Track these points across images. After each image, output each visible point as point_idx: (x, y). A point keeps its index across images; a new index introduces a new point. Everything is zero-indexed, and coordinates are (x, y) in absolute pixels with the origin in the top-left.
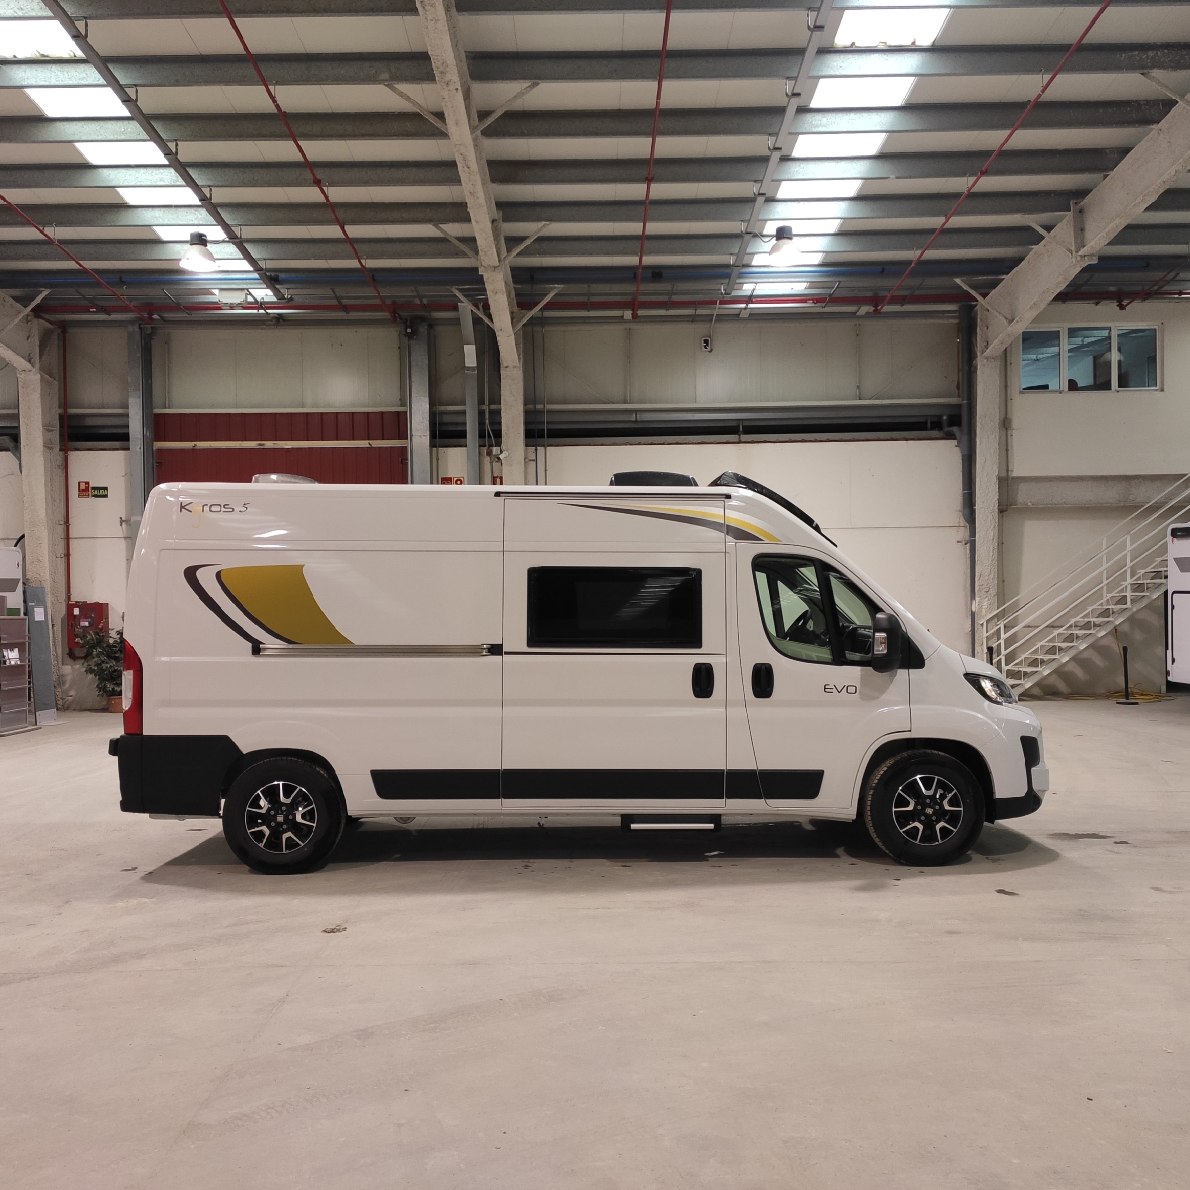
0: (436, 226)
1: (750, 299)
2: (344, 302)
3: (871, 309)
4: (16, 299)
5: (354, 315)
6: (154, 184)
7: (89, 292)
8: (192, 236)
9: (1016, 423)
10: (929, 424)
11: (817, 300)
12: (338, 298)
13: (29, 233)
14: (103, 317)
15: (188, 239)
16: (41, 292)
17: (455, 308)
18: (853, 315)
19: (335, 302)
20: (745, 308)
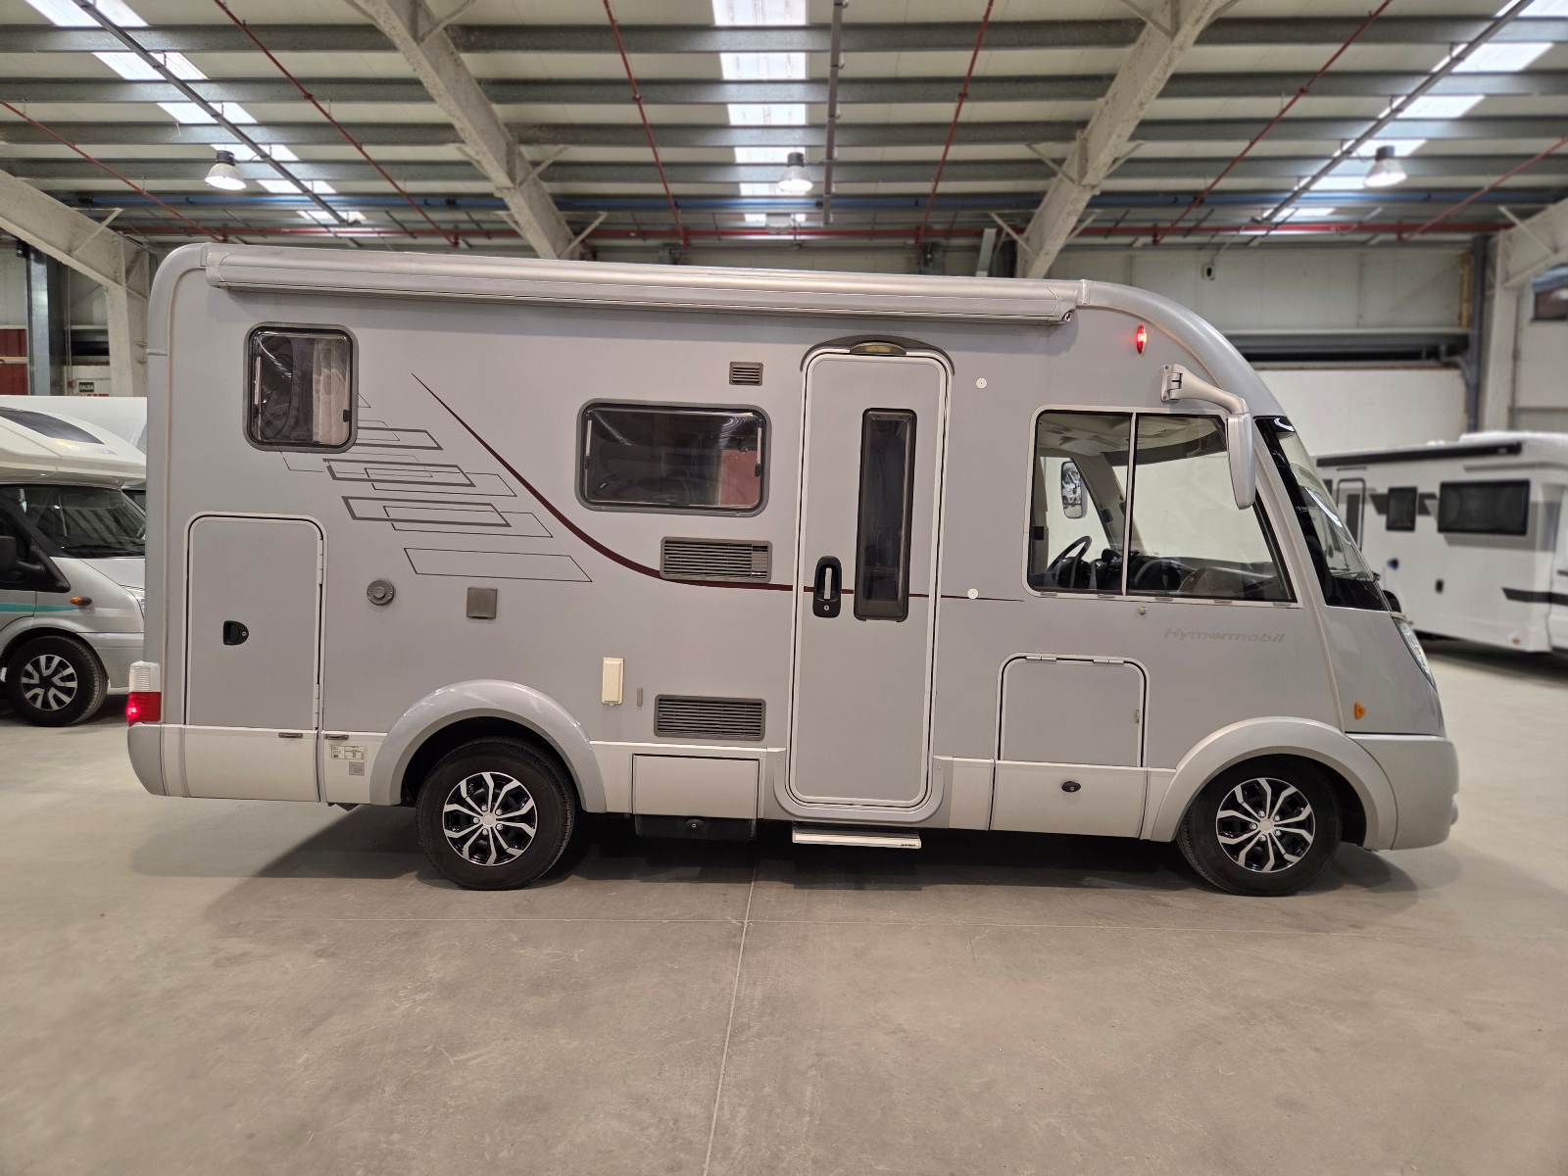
0: (1029, 145)
1: (1277, 226)
2: (877, 228)
3: (1393, 237)
4: (569, 223)
5: (877, 242)
6: (782, 100)
7: (643, 216)
8: (790, 156)
9: (1524, 354)
10: (1424, 355)
11: (1343, 227)
12: (875, 223)
13: (643, 154)
14: (639, 242)
15: (785, 160)
16: (598, 216)
17: (980, 234)
18: (1364, 244)
19: (868, 228)
20: (1266, 235)
